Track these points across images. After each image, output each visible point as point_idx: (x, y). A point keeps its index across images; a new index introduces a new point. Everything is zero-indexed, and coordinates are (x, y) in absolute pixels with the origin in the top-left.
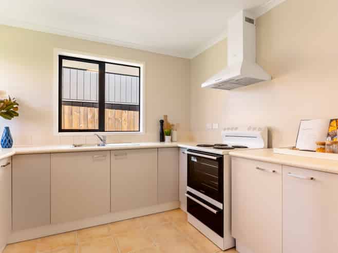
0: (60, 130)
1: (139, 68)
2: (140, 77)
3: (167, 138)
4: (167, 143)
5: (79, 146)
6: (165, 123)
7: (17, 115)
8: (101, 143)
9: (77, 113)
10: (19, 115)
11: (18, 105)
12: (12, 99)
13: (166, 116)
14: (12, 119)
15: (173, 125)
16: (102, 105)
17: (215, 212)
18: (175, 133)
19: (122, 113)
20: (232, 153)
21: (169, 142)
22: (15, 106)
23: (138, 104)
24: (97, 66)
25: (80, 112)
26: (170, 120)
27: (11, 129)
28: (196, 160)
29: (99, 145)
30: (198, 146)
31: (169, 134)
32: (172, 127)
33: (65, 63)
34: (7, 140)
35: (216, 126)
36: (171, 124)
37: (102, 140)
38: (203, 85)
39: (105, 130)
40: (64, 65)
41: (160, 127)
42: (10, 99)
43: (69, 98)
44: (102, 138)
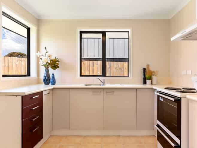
0: (81, 75)
1: (129, 32)
2: (129, 38)
3: (148, 82)
4: (148, 85)
5: (89, 85)
6: (147, 71)
7: (58, 67)
8: (102, 84)
9: (96, 65)
10: (60, 67)
11: (59, 62)
12: (57, 58)
13: (148, 66)
14: (56, 69)
15: (154, 72)
16: (104, 59)
17: (173, 145)
18: (154, 78)
19: (123, 64)
20: (189, 96)
21: (149, 85)
22: (57, 62)
23: (128, 58)
24: (101, 34)
25: (98, 65)
26: (152, 69)
27: (55, 75)
28: (162, 100)
29: (100, 85)
30: (166, 89)
31: (150, 78)
32: (153, 74)
33: (84, 35)
34: (53, 81)
35: (189, 72)
36: (152, 71)
37: (102, 82)
38: (172, 39)
39: (106, 76)
40: (83, 37)
41: (143, 73)
42: (56, 59)
43: (94, 56)
44: (102, 81)
